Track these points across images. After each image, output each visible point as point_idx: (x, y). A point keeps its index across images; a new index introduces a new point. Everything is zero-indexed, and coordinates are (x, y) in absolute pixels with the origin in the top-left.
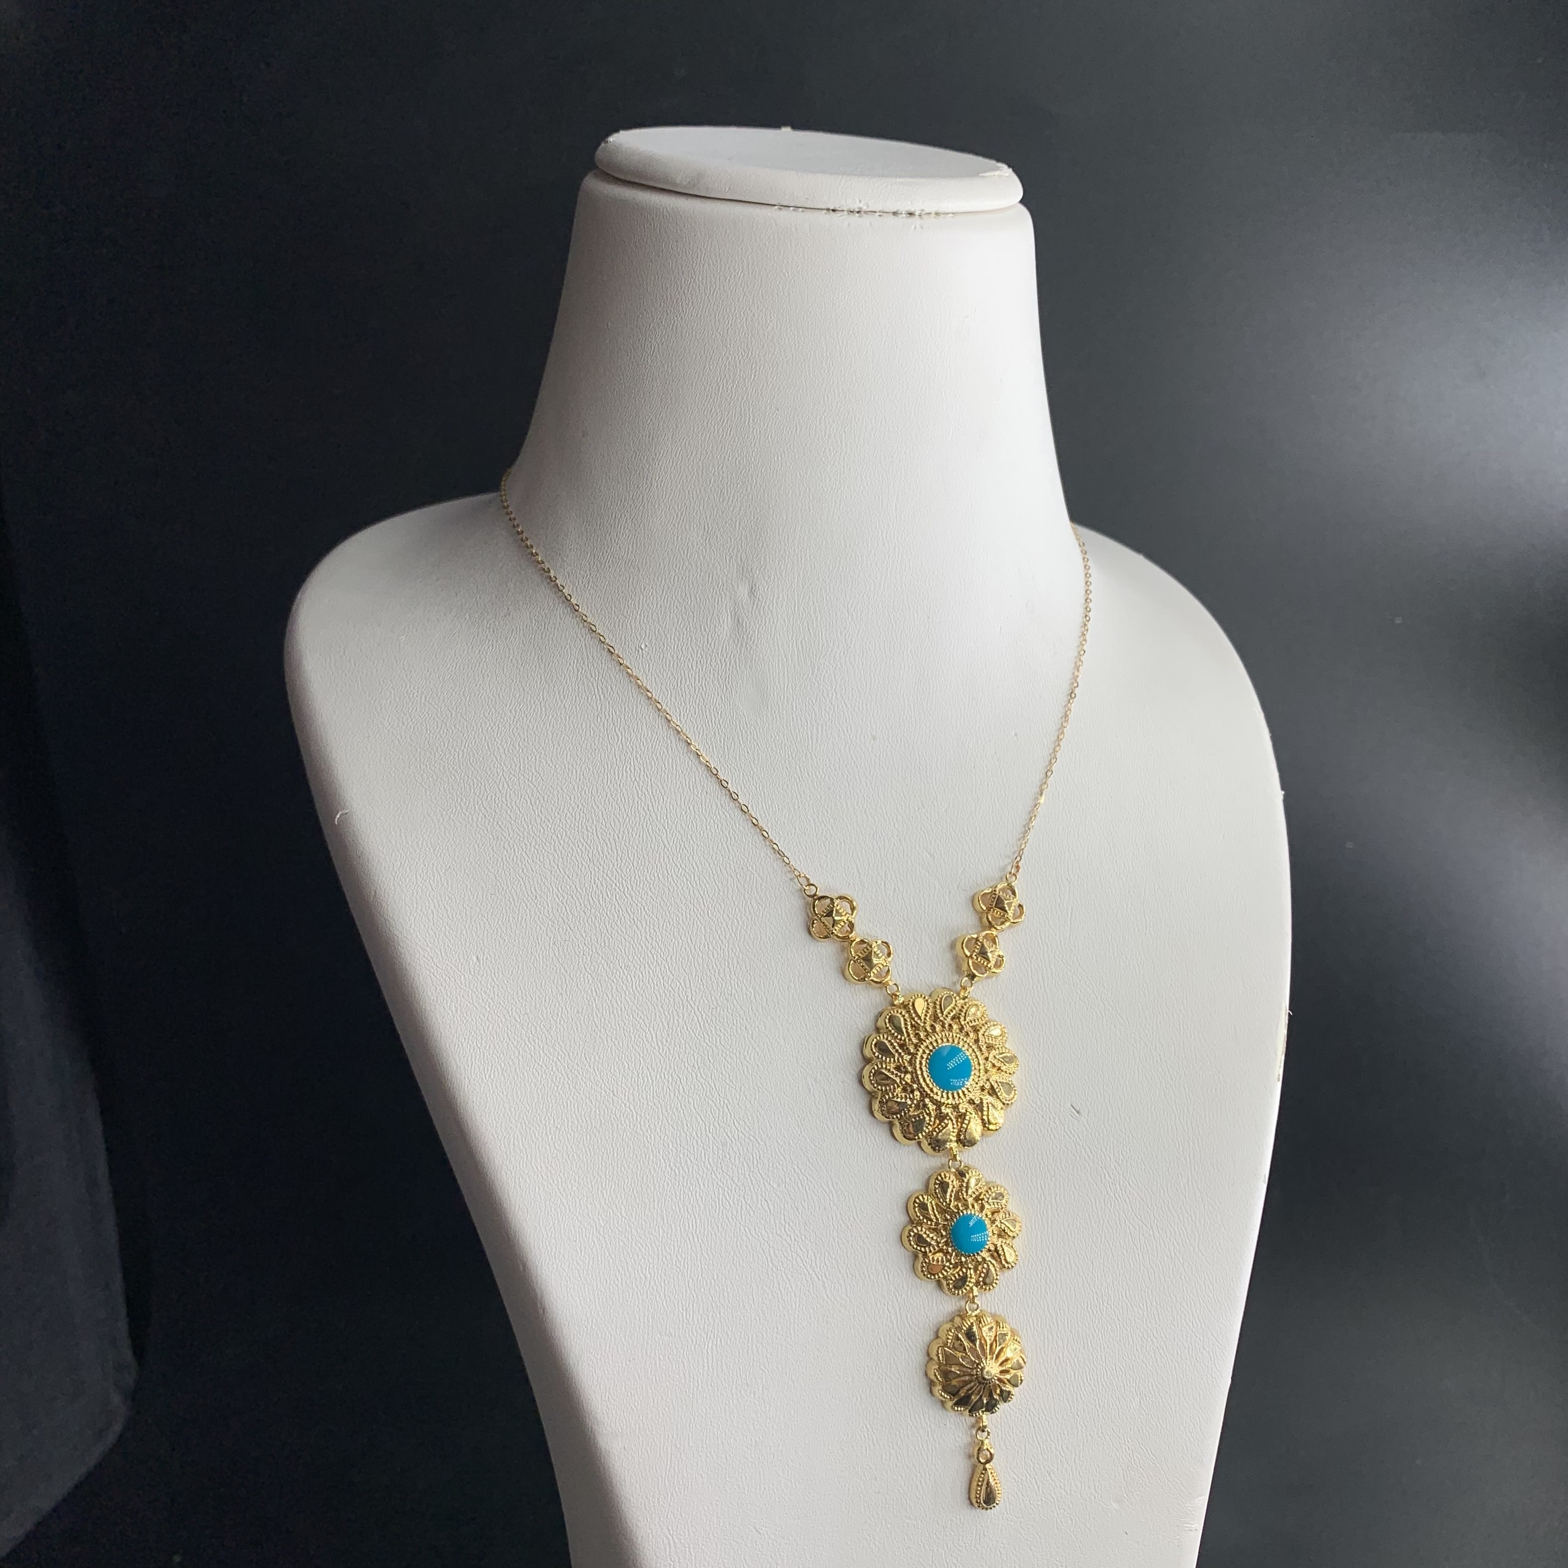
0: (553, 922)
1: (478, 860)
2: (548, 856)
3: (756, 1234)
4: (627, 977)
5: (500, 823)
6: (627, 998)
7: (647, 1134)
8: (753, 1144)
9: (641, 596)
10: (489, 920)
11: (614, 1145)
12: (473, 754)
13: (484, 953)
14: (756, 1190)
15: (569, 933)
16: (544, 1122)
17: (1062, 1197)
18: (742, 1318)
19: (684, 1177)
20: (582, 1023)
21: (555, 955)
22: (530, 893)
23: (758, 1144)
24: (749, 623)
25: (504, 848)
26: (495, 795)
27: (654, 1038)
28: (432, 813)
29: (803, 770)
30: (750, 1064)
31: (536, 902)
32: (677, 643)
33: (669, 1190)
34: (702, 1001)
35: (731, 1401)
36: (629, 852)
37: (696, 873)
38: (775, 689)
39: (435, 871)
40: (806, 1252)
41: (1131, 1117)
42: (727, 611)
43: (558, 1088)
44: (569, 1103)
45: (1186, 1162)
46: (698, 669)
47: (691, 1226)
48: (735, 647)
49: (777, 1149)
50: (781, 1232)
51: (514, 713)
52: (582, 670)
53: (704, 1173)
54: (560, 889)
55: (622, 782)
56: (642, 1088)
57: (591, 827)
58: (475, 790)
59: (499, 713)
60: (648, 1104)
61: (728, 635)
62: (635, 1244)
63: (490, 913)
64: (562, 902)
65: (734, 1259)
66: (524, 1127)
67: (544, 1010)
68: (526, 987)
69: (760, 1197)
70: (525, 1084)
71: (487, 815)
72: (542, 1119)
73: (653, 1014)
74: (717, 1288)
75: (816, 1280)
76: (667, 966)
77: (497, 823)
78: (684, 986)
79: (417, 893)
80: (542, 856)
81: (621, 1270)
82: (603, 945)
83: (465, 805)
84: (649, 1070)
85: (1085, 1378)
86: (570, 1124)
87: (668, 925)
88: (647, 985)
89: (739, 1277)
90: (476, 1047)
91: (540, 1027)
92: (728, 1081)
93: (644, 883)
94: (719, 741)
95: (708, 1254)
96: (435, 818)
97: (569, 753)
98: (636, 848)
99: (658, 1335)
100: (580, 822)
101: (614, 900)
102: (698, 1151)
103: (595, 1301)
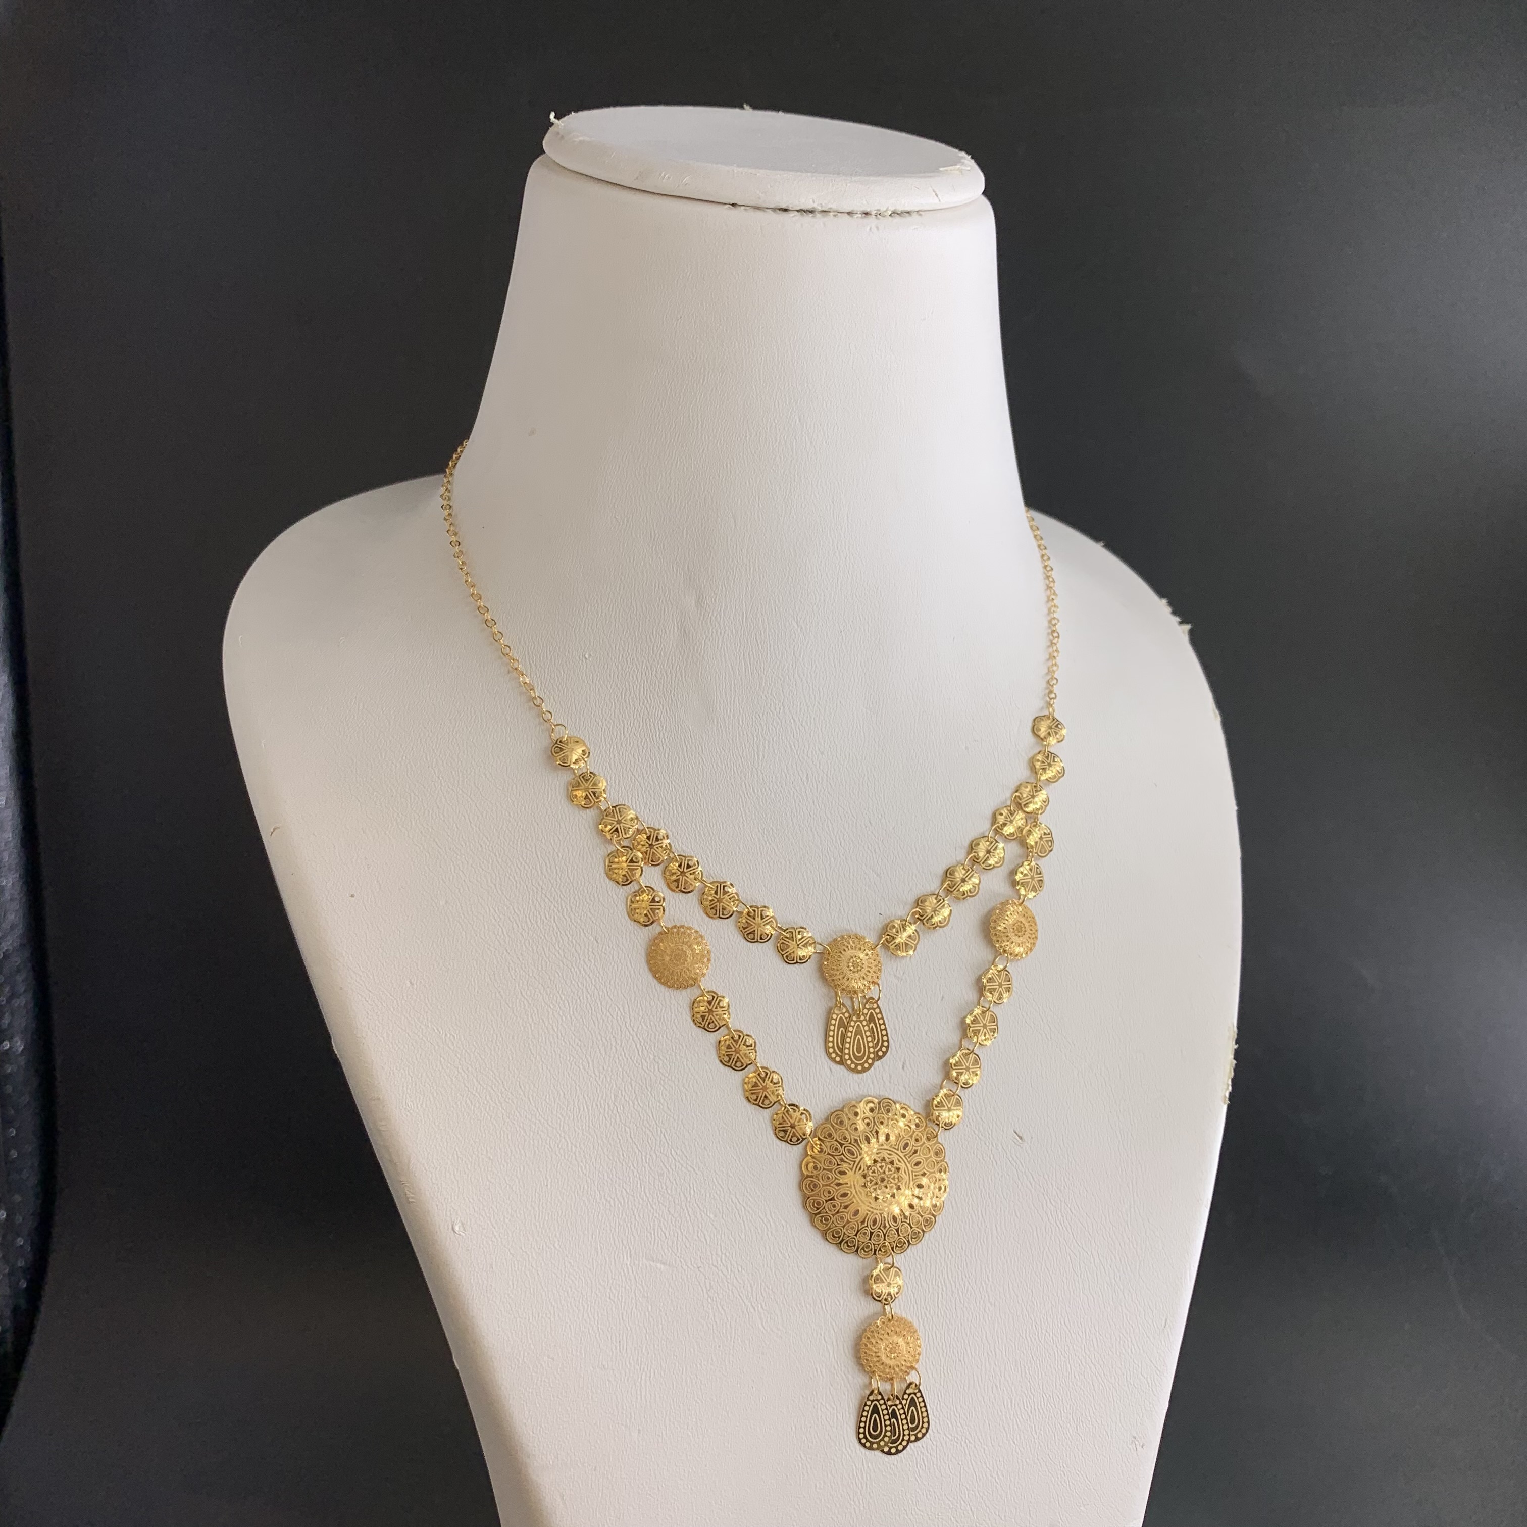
4: (564, 1002)
7: (582, 1165)
8: (690, 1175)
11: (548, 1177)
18: (676, 1350)
29: (748, 787)
32: (622, 653)
35: (664, 1433)
38: (722, 702)
41: (1075, 1142)
42: (673, 621)
45: (1128, 1187)
48: (681, 659)
50: (717, 1263)
54: (497, 911)
56: (577, 1117)
58: (411, 805)
61: (674, 645)
62: (568, 1277)
70: (457, 1114)
75: (752, 1310)
77: (434, 840)
85: (1022, 1405)
88: (585, 1010)
89: (674, 1309)
99: (591, 1368)
102: (633, 1182)
103: (526, 1333)
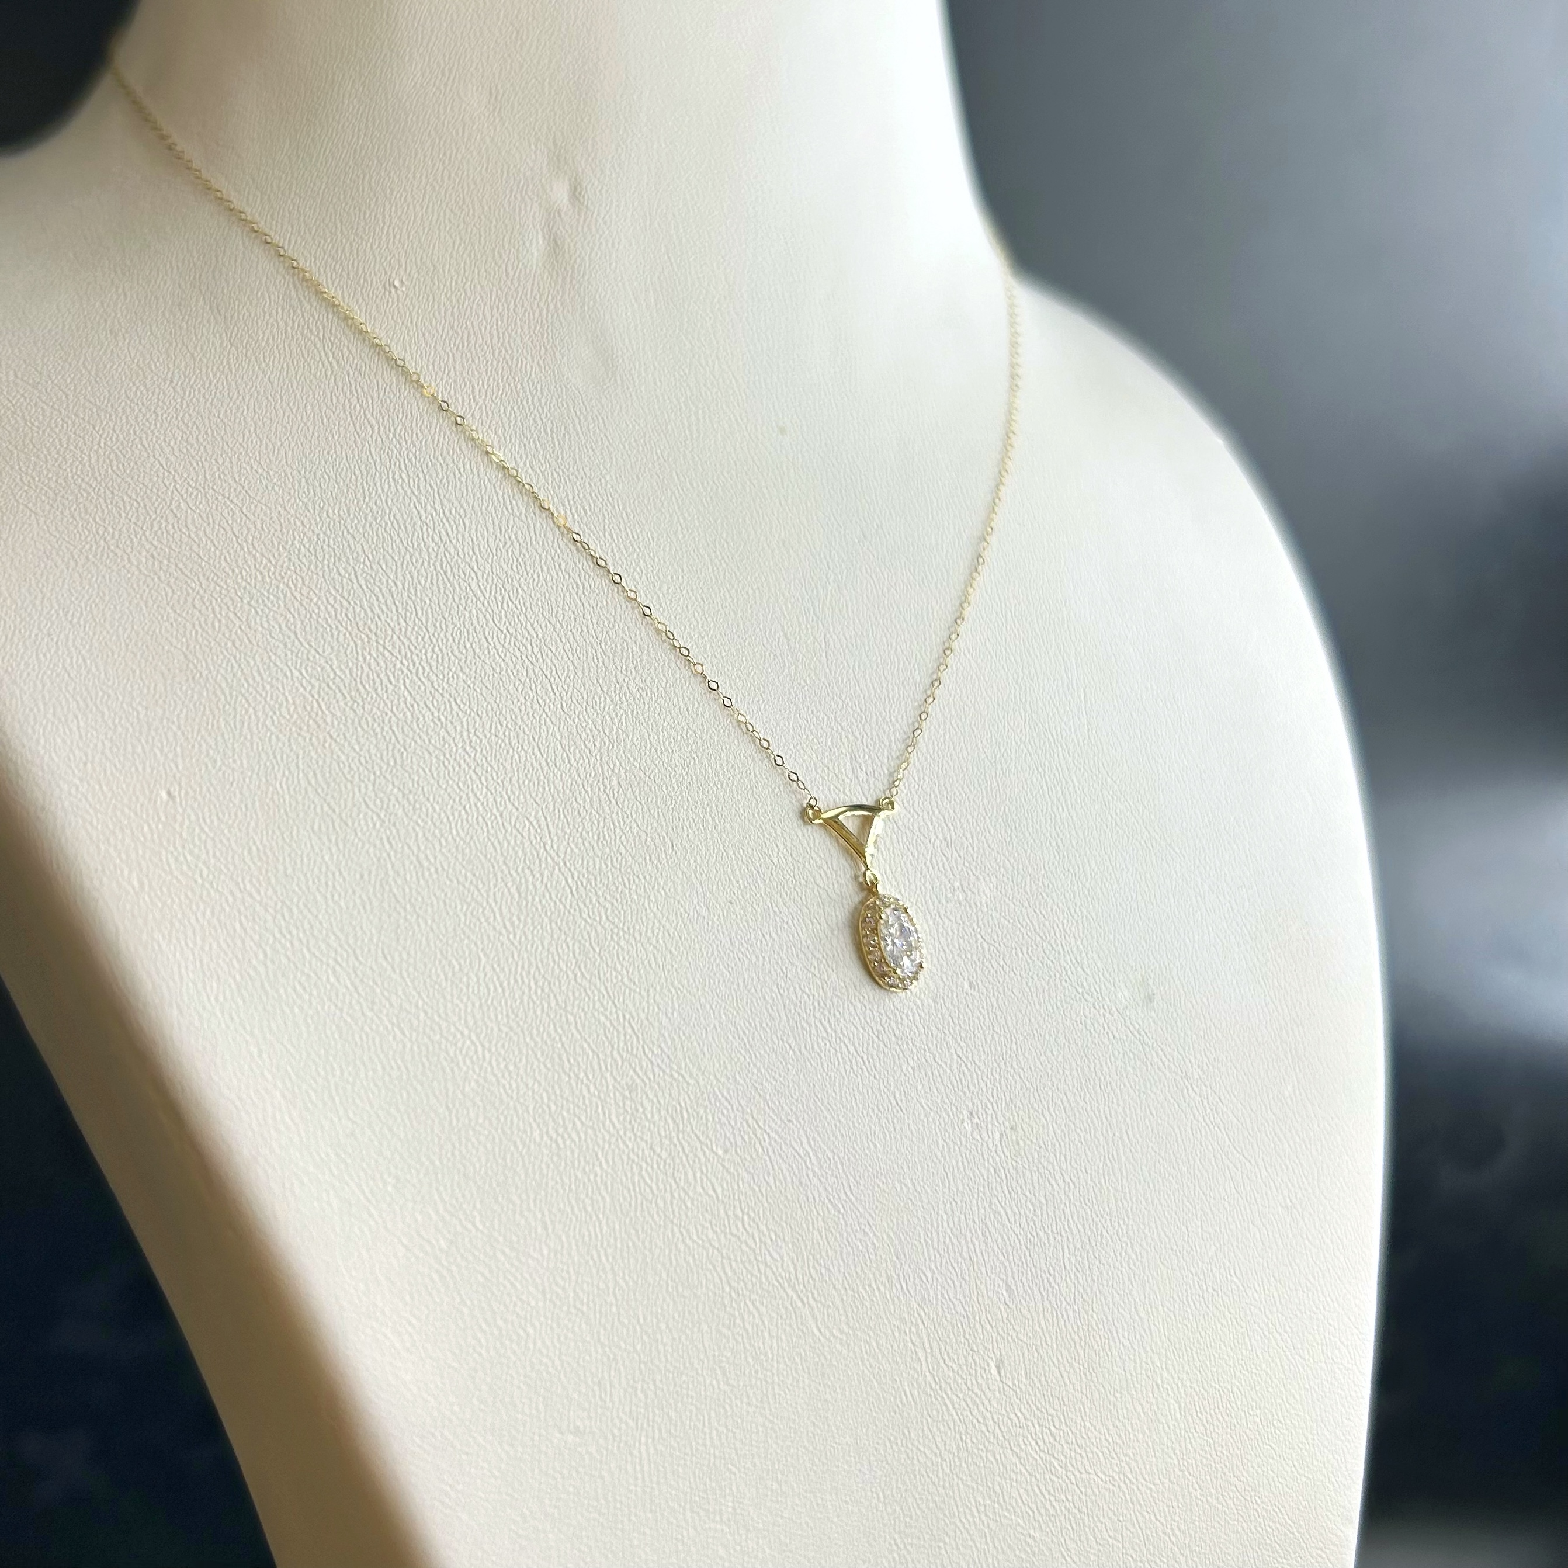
0: (301, 729)
1: (150, 627)
2: (275, 619)
5: (181, 565)
6: (444, 850)
9: (387, 204)
10: (182, 727)
12: (117, 456)
13: (180, 784)
15: (330, 745)
16: (322, 1072)
20: (372, 897)
21: (309, 783)
22: (251, 682)
23: (686, 1085)
24: (574, 246)
25: (194, 606)
26: (166, 520)
27: (498, 916)
28: (53, 553)
31: (264, 694)
34: (569, 850)
36: (418, 608)
37: (533, 641)
39: (73, 649)
43: (341, 1010)
44: (364, 1037)
46: (494, 319)
49: (716, 1090)
51: (181, 392)
52: (294, 322)
55: (390, 496)
57: (346, 571)
59: (153, 393)
60: (500, 1030)
63: (182, 716)
64: (310, 692)
67: (302, 878)
68: (265, 838)
69: (699, 1174)
73: (491, 876)
76: (504, 793)
78: (536, 826)
79: (44, 686)
80: (265, 619)
82: (392, 763)
83: (113, 537)
84: (494, 969)
86: (371, 1073)
90: (185, 949)
91: (298, 906)
92: (626, 980)
93: (449, 659)
96: (59, 562)
97: (290, 453)
98: (428, 602)
100: (326, 562)
101: (403, 687)
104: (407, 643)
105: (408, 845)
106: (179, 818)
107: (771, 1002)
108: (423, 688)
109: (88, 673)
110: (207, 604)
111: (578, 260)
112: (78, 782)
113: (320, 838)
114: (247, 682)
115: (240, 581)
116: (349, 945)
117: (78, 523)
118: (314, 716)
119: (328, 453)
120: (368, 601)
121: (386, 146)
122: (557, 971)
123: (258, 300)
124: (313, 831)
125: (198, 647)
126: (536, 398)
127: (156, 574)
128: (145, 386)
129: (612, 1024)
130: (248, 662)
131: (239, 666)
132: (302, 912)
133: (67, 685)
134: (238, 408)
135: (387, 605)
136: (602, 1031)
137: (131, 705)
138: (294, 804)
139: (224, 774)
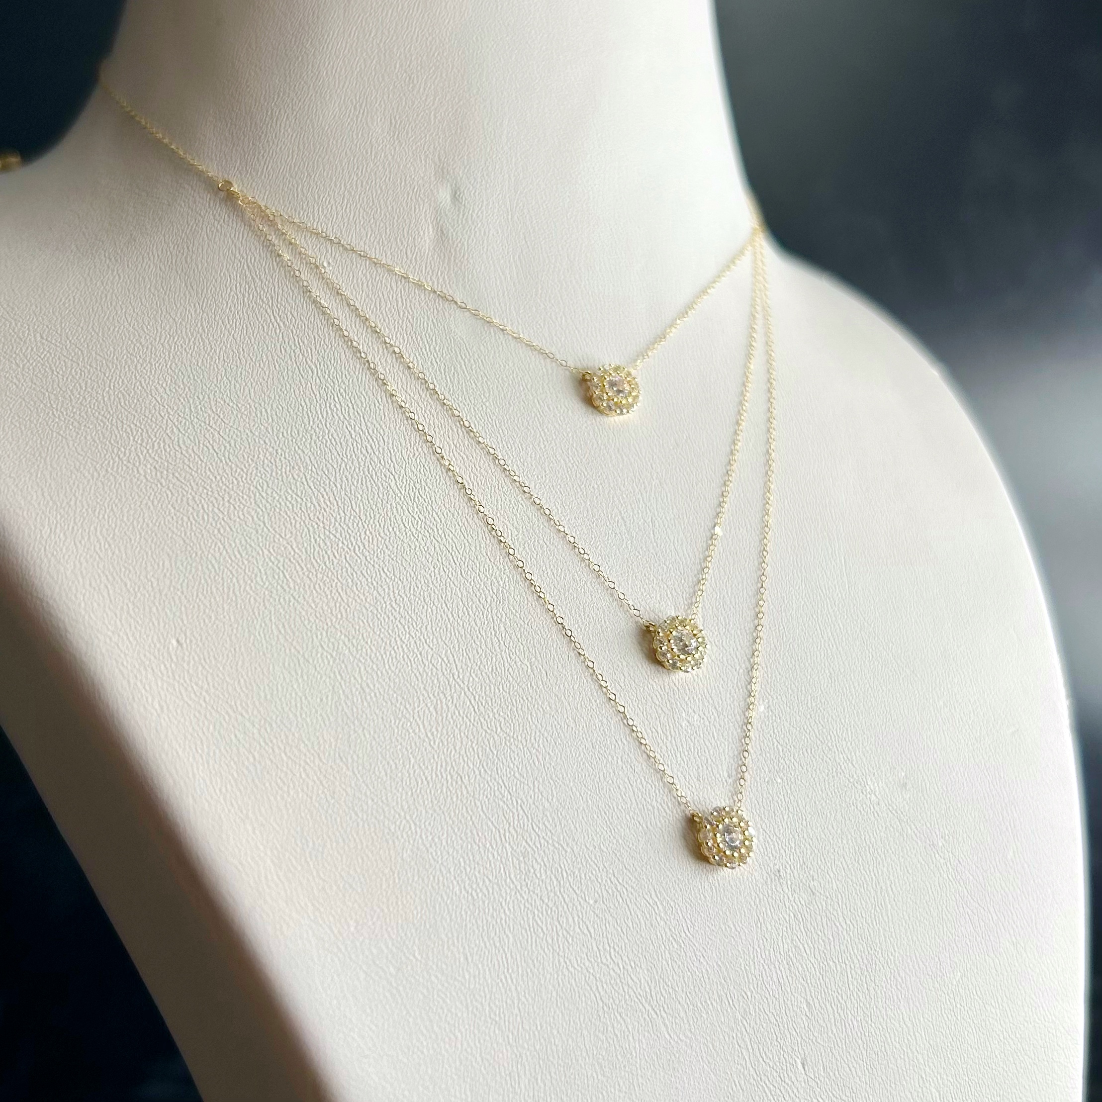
0: (271, 592)
1: (157, 520)
2: (249, 513)
3: (578, 965)
5: (177, 474)
6: (381, 680)
9: (316, 206)
10: (185, 593)
12: (123, 395)
13: (185, 635)
14: (571, 910)
15: (294, 604)
16: (300, 844)
17: (898, 884)
19: (484, 902)
20: (330, 715)
21: (280, 632)
22: (233, 558)
23: (564, 852)
24: (456, 234)
25: (188, 504)
26: (164, 442)
27: (421, 727)
28: (82, 467)
30: (540, 753)
31: (243, 567)
33: (468, 919)
36: (353, 502)
37: (438, 525)
39: (101, 537)
40: (638, 982)
43: (311, 798)
46: (399, 290)
47: (501, 964)
49: (587, 856)
51: (168, 347)
52: (249, 295)
53: (507, 894)
55: (328, 420)
57: (299, 476)
60: (426, 812)
63: (185, 585)
64: (277, 566)
65: (557, 1001)
66: (276, 852)
67: (278, 702)
68: (250, 673)
69: (576, 919)
71: (157, 466)
72: (298, 842)
73: (415, 699)
74: (542, 1040)
78: (447, 662)
79: (81, 564)
80: (241, 513)
81: (425, 1032)
82: (339, 616)
83: (125, 455)
84: (421, 767)
86: (334, 844)
87: (416, 589)
91: (276, 723)
92: (517, 775)
93: (378, 540)
94: (438, 372)
95: (525, 997)
97: (252, 390)
98: (360, 498)
100: (284, 470)
101: (344, 561)
104: (346, 529)
105: (354, 676)
106: (186, 658)
107: (624, 790)
108: (359, 561)
109: (113, 554)
110: (198, 502)
111: (459, 245)
112: (110, 633)
113: (289, 672)
114: (230, 558)
115: (221, 485)
116: (315, 751)
117: (98, 445)
118: (281, 583)
119: (281, 390)
120: (317, 498)
121: (314, 163)
122: (466, 768)
123: (221, 278)
124: (284, 667)
125: (193, 534)
126: (432, 347)
127: (158, 481)
128: (141, 343)
129: (509, 808)
130: (231, 545)
131: (224, 547)
132: (279, 726)
133: (98, 563)
134: (212, 358)
135: (330, 501)
136: (501, 814)
137: (146, 577)
138: (269, 647)
139: (217, 626)
